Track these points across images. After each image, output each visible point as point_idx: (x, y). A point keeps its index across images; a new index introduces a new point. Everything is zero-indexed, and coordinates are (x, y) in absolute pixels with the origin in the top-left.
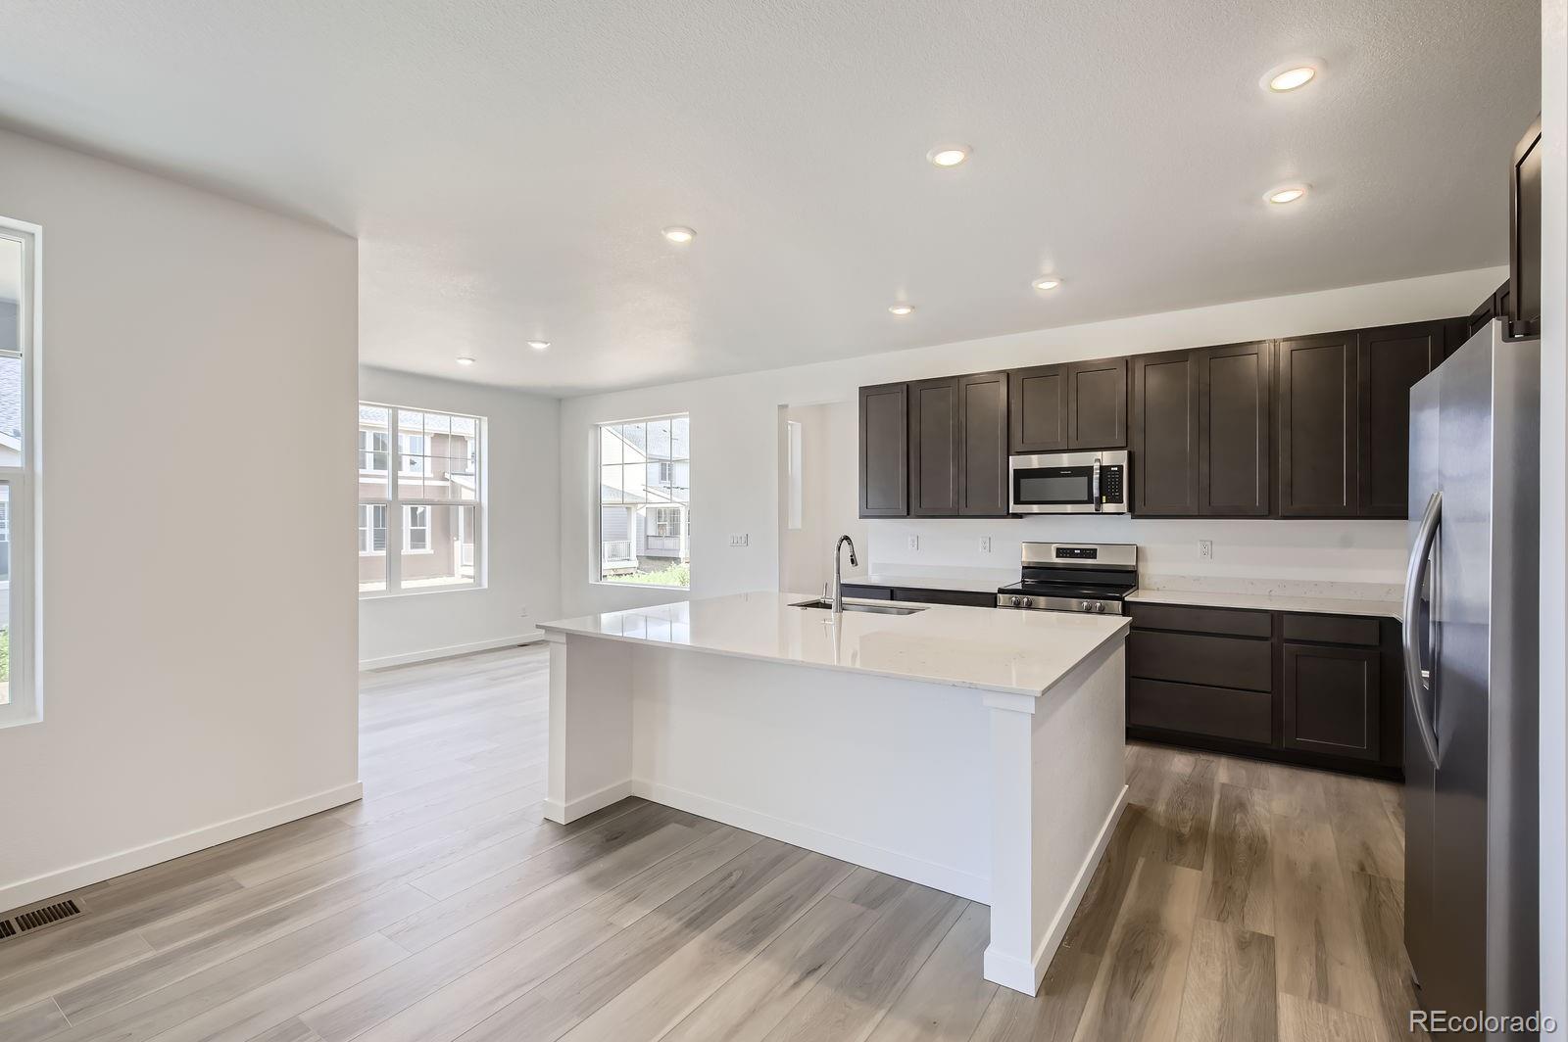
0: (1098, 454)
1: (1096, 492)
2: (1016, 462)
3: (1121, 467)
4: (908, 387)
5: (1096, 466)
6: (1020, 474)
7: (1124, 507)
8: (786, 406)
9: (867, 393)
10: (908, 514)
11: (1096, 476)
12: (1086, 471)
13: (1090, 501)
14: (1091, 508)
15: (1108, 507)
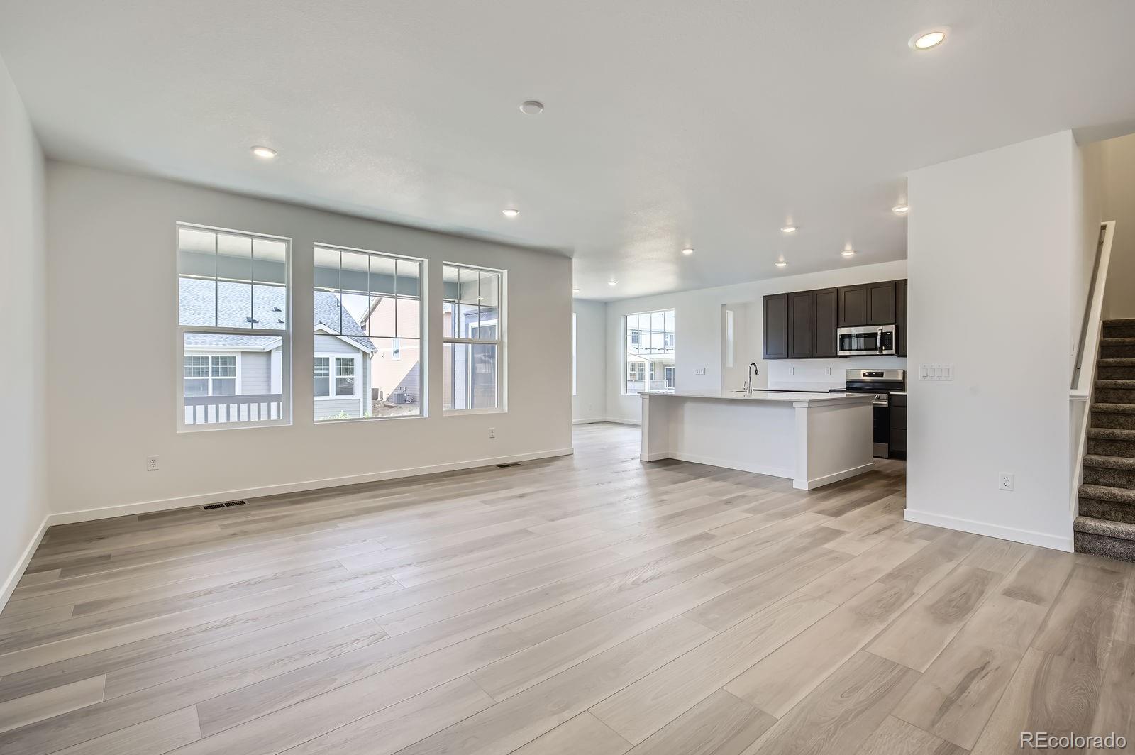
0: (881, 327)
1: (879, 344)
2: (842, 331)
3: (892, 333)
4: (788, 295)
5: (880, 332)
6: (843, 337)
7: (893, 351)
8: (725, 305)
9: (768, 300)
10: (788, 356)
11: (879, 337)
12: (875, 335)
13: (876, 349)
14: (877, 352)
15: (885, 352)
